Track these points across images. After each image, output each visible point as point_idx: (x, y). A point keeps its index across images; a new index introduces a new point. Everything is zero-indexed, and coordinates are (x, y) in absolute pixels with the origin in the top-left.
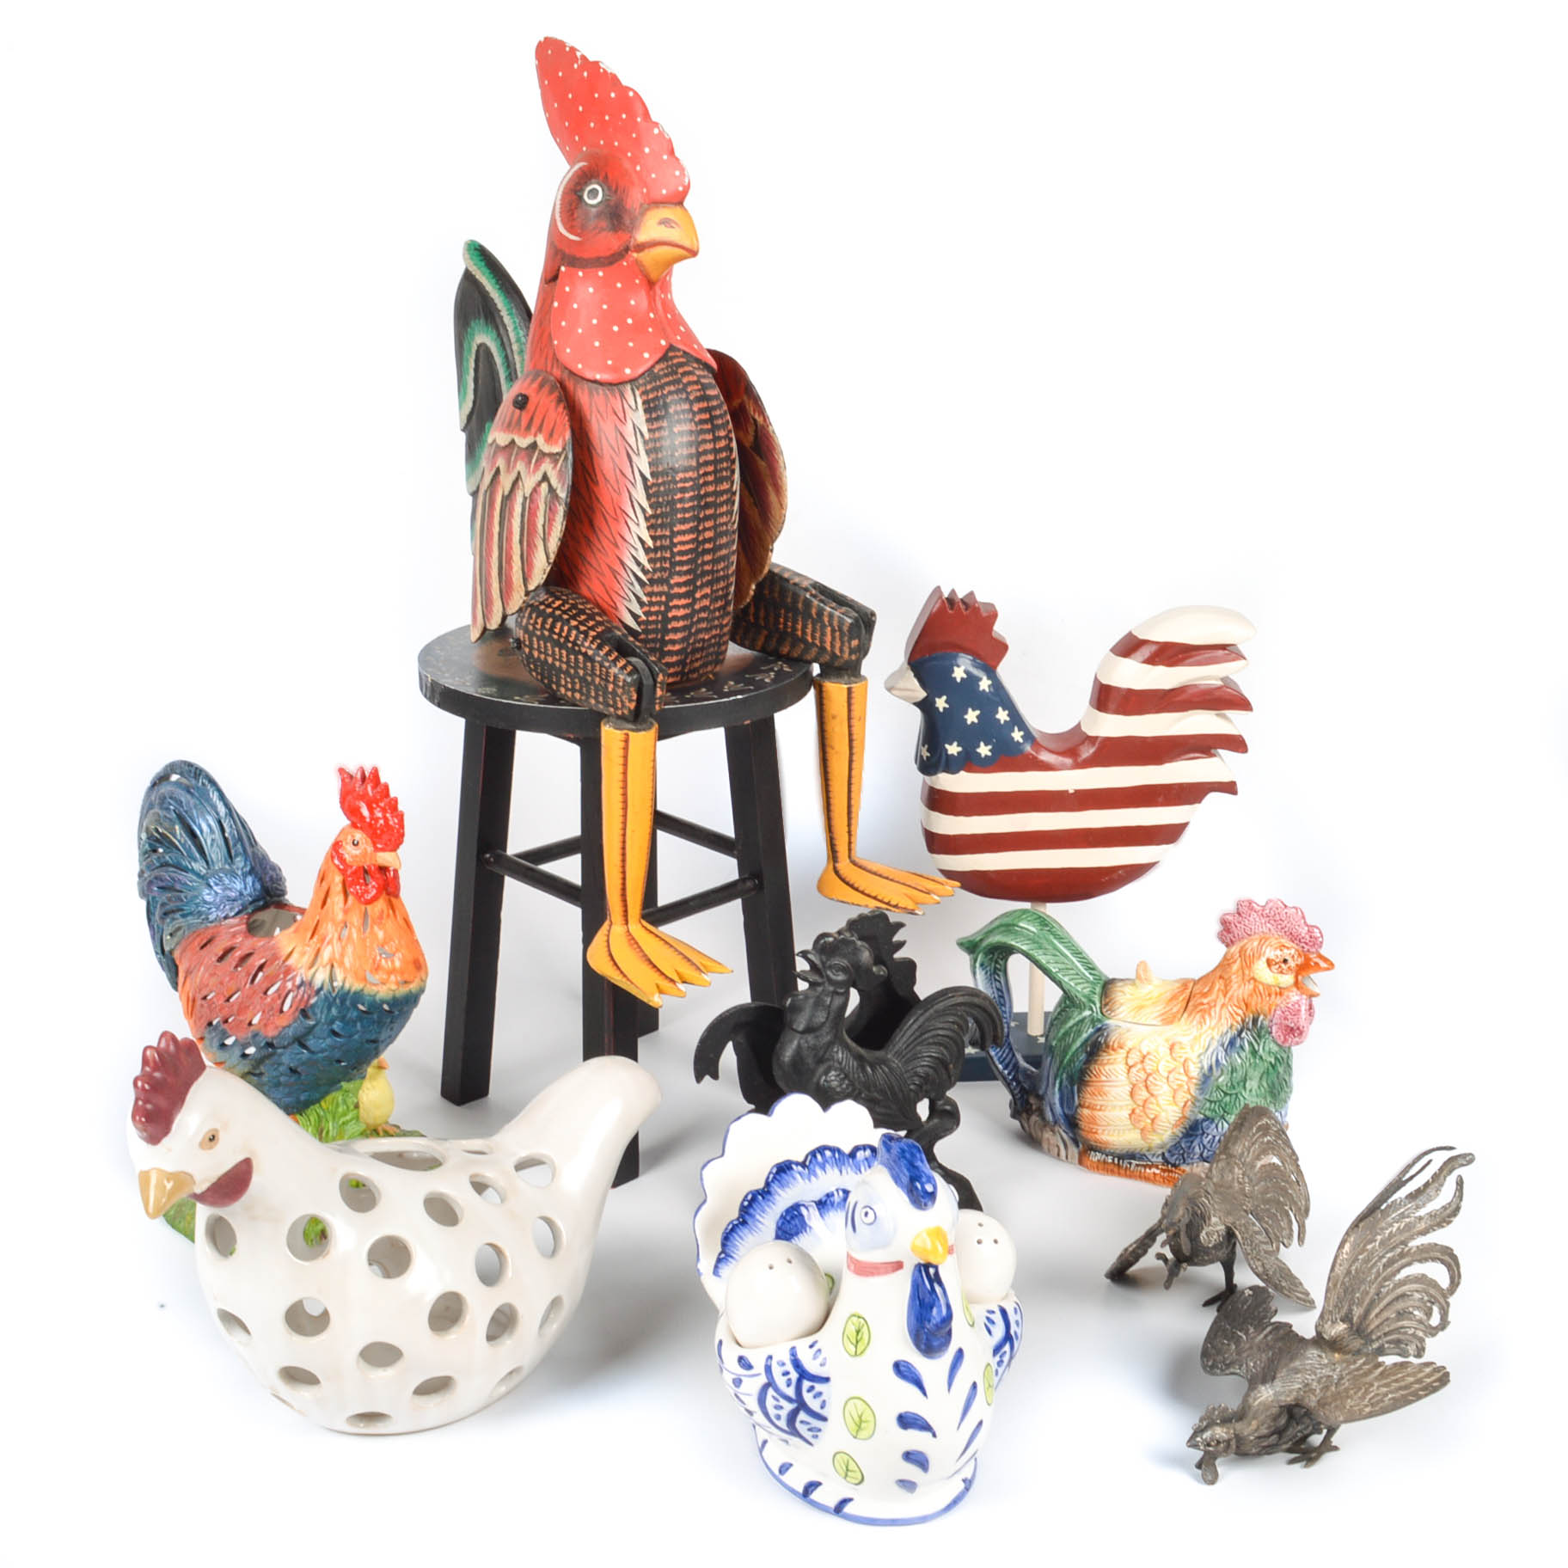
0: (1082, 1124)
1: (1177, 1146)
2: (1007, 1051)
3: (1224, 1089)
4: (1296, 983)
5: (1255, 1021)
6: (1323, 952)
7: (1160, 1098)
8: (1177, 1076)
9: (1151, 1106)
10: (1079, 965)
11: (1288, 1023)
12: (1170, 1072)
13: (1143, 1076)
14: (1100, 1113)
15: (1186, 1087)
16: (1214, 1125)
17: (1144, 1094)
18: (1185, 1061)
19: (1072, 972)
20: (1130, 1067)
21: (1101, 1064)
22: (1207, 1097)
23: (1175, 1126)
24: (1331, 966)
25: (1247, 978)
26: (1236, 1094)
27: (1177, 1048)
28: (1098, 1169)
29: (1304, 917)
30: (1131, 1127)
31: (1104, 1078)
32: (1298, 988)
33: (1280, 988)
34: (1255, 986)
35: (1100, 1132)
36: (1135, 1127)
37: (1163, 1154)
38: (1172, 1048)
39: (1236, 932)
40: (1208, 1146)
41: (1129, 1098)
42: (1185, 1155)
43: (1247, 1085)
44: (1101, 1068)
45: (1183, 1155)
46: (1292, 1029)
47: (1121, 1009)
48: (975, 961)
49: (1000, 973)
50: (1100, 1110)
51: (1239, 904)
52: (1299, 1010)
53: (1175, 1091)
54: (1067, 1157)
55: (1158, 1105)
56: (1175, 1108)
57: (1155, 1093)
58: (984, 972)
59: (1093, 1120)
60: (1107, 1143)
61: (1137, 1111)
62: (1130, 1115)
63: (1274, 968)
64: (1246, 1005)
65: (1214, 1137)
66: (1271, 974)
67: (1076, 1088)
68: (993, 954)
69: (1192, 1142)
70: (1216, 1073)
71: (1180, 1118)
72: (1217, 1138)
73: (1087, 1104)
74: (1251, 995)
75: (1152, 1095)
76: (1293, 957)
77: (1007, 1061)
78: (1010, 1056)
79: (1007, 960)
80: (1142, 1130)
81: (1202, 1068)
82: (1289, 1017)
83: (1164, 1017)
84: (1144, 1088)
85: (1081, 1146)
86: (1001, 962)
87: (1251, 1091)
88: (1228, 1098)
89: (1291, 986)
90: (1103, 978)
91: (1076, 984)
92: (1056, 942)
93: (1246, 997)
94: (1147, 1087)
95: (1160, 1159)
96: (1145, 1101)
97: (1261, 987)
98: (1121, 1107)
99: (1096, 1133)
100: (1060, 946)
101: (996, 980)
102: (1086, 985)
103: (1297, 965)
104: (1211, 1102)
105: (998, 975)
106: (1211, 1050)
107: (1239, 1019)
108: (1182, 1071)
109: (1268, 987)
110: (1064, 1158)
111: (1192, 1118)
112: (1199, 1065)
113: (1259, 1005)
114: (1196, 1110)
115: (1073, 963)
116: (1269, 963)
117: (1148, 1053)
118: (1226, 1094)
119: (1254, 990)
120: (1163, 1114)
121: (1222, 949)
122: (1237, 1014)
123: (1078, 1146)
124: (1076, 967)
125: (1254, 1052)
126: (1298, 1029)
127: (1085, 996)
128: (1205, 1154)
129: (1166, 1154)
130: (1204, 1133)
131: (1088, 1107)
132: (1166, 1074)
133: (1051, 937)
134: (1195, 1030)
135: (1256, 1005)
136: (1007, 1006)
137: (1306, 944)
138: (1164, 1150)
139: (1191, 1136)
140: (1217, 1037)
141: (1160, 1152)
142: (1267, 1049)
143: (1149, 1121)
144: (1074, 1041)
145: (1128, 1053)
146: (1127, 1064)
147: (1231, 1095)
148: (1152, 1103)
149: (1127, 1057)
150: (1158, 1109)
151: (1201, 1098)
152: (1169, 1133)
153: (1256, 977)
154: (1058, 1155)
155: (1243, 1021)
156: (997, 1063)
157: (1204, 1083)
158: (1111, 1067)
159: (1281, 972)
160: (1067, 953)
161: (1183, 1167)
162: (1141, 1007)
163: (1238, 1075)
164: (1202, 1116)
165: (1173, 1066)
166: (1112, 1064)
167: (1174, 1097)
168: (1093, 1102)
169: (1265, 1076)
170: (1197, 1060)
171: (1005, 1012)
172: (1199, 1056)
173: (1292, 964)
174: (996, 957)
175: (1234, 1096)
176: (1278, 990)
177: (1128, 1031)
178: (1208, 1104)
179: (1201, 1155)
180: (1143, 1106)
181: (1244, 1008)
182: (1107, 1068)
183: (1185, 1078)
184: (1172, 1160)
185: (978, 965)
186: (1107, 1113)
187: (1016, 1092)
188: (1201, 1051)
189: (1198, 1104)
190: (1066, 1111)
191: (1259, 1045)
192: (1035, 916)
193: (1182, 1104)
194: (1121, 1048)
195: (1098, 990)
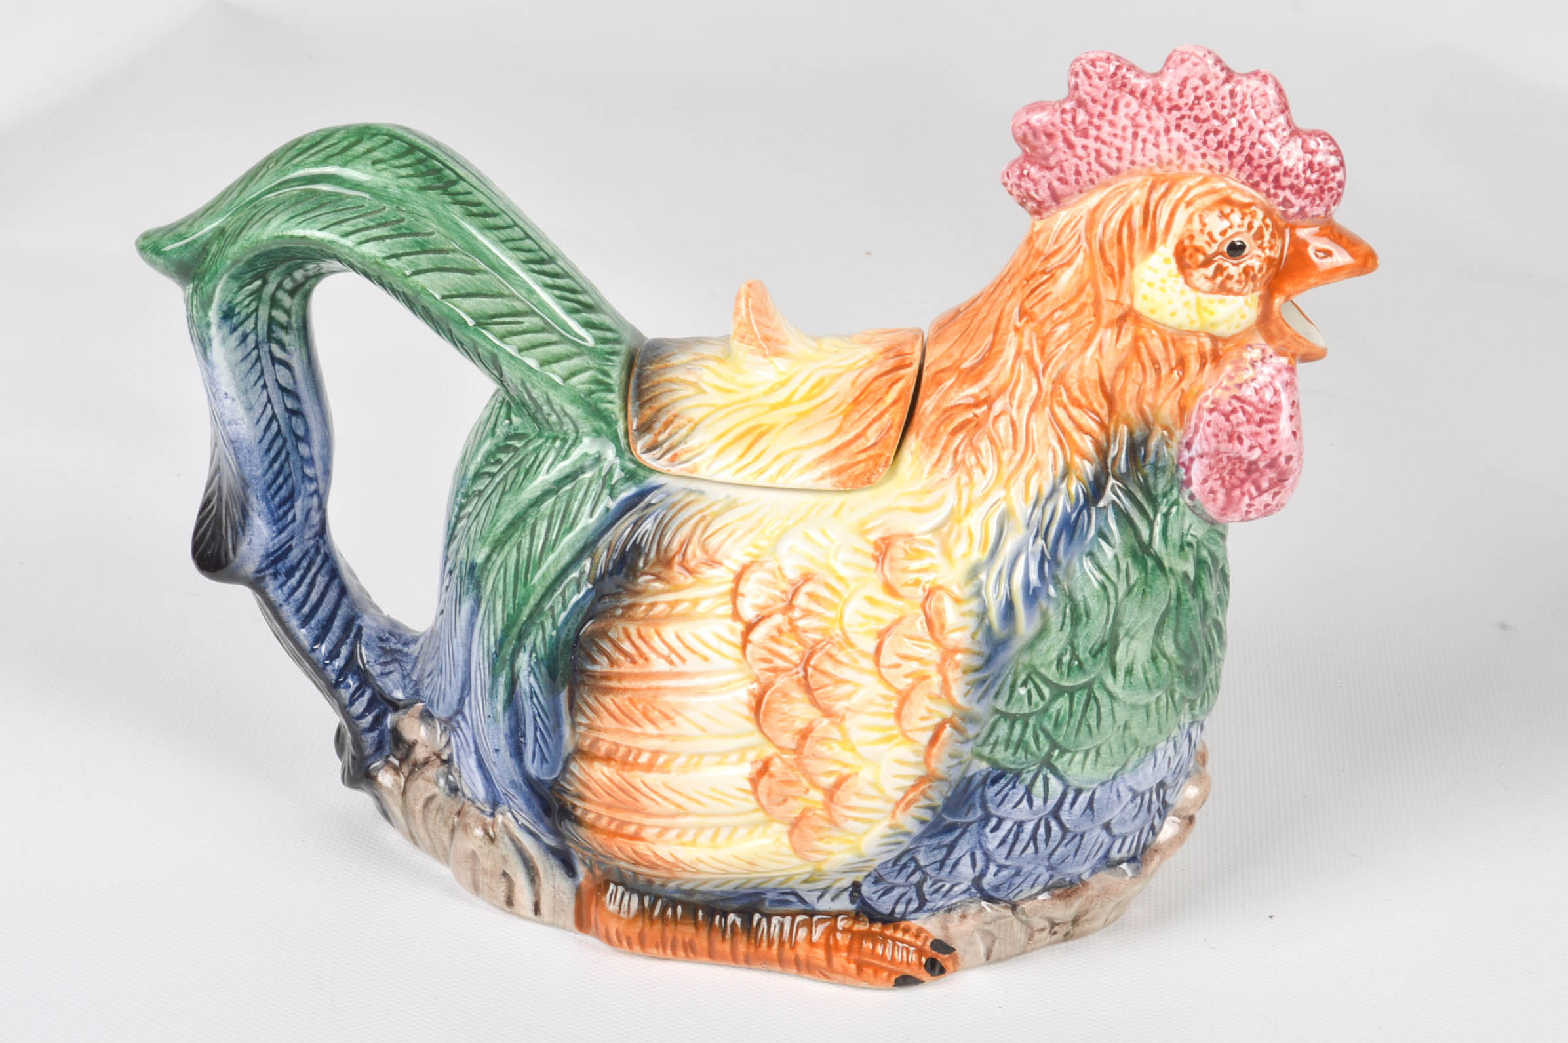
0: (589, 810)
1: (904, 861)
2: (321, 581)
3: (1052, 673)
4: (1266, 321)
5: (1136, 449)
6: (1342, 216)
7: (851, 724)
8: (910, 648)
9: (823, 749)
10: (546, 296)
11: (1242, 450)
12: (882, 635)
13: (791, 651)
14: (653, 778)
15: (936, 679)
16: (1020, 790)
17: (801, 711)
18: (930, 593)
19: (528, 322)
20: (750, 627)
21: (646, 619)
22: (1001, 704)
23: (905, 803)
24: (1365, 261)
25: (1109, 312)
26: (1088, 686)
27: (897, 551)
28: (642, 944)
29: (1285, 109)
30: (760, 816)
31: (659, 665)
32: (1270, 339)
33: (1214, 339)
34: (1137, 338)
35: (648, 833)
36: (771, 818)
37: (856, 886)
38: (883, 550)
39: (1070, 163)
40: (1000, 856)
41: (751, 726)
42: (926, 888)
43: (1120, 655)
44: (649, 631)
45: (919, 886)
46: (1252, 467)
47: (693, 442)
48: (206, 305)
49: (287, 338)
50: (649, 767)
51: (1083, 70)
52: (1276, 406)
53: (904, 698)
54: (537, 910)
55: (845, 741)
56: (904, 751)
57: (839, 706)
58: (234, 339)
59: (628, 800)
60: (675, 865)
61: (776, 767)
62: (754, 781)
63: (1200, 276)
64: (1110, 399)
65: (1020, 825)
66: (1191, 295)
67: (564, 697)
68: (263, 276)
69: (951, 847)
70: (1025, 626)
71: (921, 780)
72: (1029, 828)
73: (603, 748)
74: (1123, 367)
75: (828, 713)
76: (1259, 236)
77: (322, 613)
78: (333, 594)
79: (307, 296)
80: (795, 825)
81: (983, 614)
82: (1244, 429)
83: (842, 461)
84: (798, 694)
85: (581, 870)
86: (286, 300)
87: (1129, 672)
88: (1063, 703)
89: (1248, 331)
90: (626, 336)
91: (545, 363)
92: (470, 227)
93: (1108, 374)
94: (808, 690)
95: (844, 903)
96: (804, 734)
97: (1156, 343)
98: (724, 755)
99: (636, 837)
100: (485, 241)
101: (275, 360)
102: (576, 362)
103: (1270, 260)
104: (1013, 719)
105: (282, 346)
106: (1008, 548)
107: (1088, 445)
108: (920, 628)
109: (1175, 339)
110: (529, 910)
111: (955, 775)
112: (974, 605)
113: (1149, 398)
114: (967, 749)
115: (531, 292)
116: (1184, 258)
117: (807, 578)
118: (1058, 691)
119: (1136, 351)
120: (866, 774)
121: (1022, 221)
122: (1080, 428)
123: (570, 871)
124: (542, 303)
125: (1141, 552)
126: (1273, 464)
127: (575, 400)
128: (988, 881)
129: (866, 890)
130: (987, 817)
131: (608, 759)
132: (870, 645)
133: (456, 212)
134: (950, 489)
135: (1140, 397)
136: (316, 437)
137: (1298, 191)
138: (859, 877)
139: (951, 828)
140: (1022, 509)
141: (847, 882)
142: (1174, 535)
143: (817, 796)
144: (548, 547)
145: (738, 578)
146: (736, 615)
147: (1071, 692)
148: (823, 739)
149: (735, 594)
150: (847, 756)
151: (978, 709)
152: (881, 828)
153: (1141, 306)
154: (510, 902)
155: (1102, 452)
156: (294, 623)
157: (989, 660)
158: (686, 630)
159: (1223, 289)
160: (509, 260)
161: (919, 921)
162: (756, 434)
163: (1094, 631)
164: (984, 766)
165: (889, 617)
166: (685, 617)
167: (898, 716)
168: (625, 742)
169: (1170, 622)
170: (964, 592)
171: (310, 461)
172: (974, 573)
173: (1254, 258)
174: (271, 287)
175: (1081, 697)
176: (1208, 345)
177: (731, 505)
178: (1003, 729)
179: (977, 881)
180: (798, 750)
181: (1104, 412)
182: (669, 632)
183: (931, 652)
184: (884, 905)
185: (214, 315)
186: (674, 778)
187: (359, 707)
188: (978, 555)
189: (971, 731)
190: (533, 768)
191: (1151, 524)
192: (395, 146)
193: (926, 737)
194: (713, 562)
195: (616, 375)
